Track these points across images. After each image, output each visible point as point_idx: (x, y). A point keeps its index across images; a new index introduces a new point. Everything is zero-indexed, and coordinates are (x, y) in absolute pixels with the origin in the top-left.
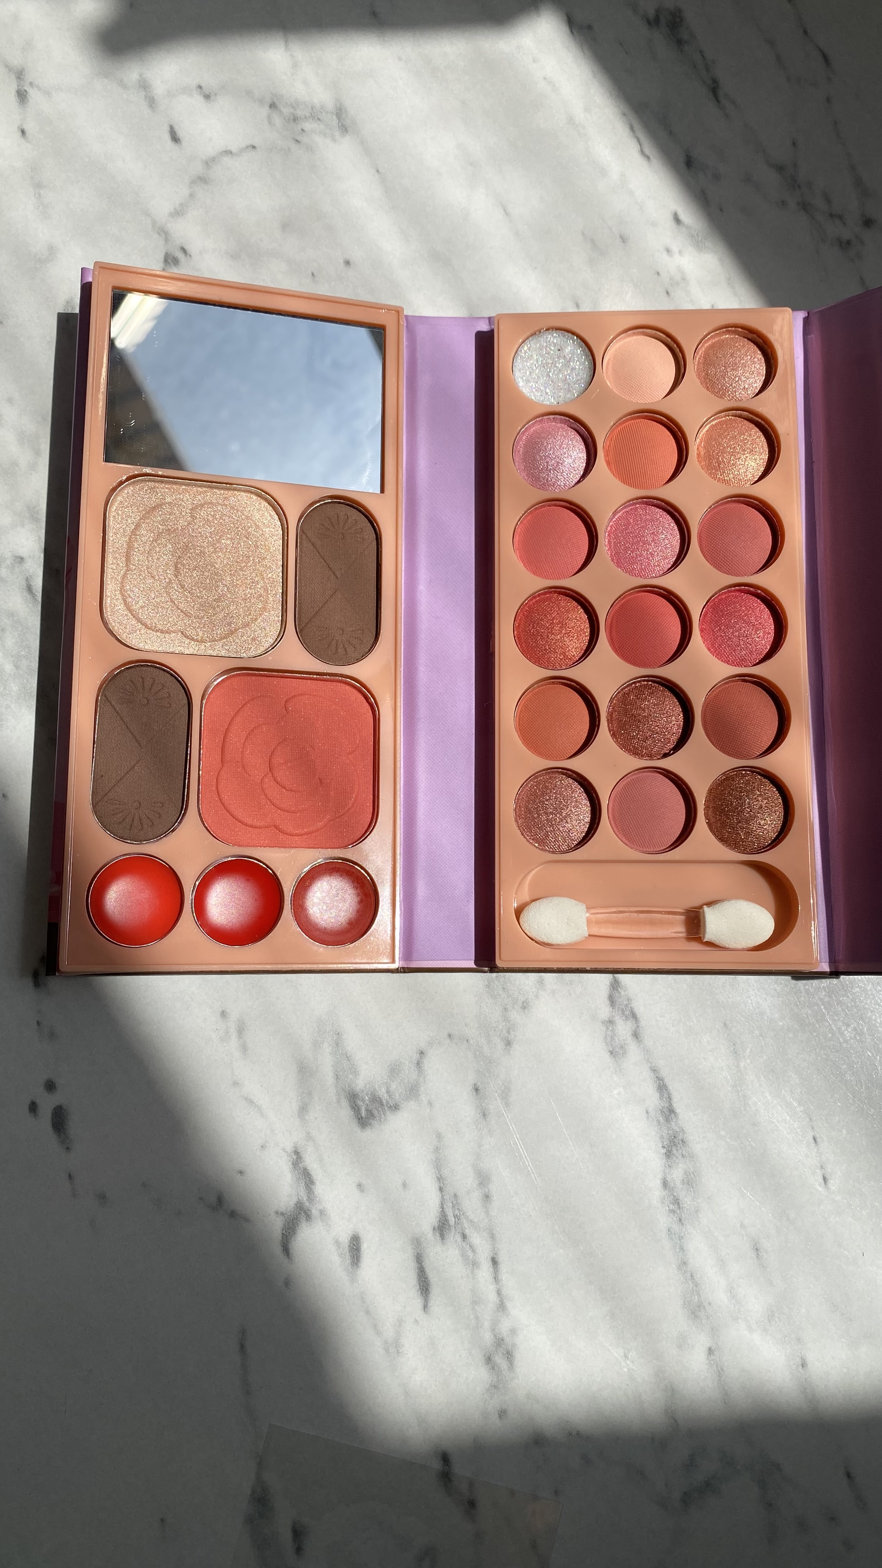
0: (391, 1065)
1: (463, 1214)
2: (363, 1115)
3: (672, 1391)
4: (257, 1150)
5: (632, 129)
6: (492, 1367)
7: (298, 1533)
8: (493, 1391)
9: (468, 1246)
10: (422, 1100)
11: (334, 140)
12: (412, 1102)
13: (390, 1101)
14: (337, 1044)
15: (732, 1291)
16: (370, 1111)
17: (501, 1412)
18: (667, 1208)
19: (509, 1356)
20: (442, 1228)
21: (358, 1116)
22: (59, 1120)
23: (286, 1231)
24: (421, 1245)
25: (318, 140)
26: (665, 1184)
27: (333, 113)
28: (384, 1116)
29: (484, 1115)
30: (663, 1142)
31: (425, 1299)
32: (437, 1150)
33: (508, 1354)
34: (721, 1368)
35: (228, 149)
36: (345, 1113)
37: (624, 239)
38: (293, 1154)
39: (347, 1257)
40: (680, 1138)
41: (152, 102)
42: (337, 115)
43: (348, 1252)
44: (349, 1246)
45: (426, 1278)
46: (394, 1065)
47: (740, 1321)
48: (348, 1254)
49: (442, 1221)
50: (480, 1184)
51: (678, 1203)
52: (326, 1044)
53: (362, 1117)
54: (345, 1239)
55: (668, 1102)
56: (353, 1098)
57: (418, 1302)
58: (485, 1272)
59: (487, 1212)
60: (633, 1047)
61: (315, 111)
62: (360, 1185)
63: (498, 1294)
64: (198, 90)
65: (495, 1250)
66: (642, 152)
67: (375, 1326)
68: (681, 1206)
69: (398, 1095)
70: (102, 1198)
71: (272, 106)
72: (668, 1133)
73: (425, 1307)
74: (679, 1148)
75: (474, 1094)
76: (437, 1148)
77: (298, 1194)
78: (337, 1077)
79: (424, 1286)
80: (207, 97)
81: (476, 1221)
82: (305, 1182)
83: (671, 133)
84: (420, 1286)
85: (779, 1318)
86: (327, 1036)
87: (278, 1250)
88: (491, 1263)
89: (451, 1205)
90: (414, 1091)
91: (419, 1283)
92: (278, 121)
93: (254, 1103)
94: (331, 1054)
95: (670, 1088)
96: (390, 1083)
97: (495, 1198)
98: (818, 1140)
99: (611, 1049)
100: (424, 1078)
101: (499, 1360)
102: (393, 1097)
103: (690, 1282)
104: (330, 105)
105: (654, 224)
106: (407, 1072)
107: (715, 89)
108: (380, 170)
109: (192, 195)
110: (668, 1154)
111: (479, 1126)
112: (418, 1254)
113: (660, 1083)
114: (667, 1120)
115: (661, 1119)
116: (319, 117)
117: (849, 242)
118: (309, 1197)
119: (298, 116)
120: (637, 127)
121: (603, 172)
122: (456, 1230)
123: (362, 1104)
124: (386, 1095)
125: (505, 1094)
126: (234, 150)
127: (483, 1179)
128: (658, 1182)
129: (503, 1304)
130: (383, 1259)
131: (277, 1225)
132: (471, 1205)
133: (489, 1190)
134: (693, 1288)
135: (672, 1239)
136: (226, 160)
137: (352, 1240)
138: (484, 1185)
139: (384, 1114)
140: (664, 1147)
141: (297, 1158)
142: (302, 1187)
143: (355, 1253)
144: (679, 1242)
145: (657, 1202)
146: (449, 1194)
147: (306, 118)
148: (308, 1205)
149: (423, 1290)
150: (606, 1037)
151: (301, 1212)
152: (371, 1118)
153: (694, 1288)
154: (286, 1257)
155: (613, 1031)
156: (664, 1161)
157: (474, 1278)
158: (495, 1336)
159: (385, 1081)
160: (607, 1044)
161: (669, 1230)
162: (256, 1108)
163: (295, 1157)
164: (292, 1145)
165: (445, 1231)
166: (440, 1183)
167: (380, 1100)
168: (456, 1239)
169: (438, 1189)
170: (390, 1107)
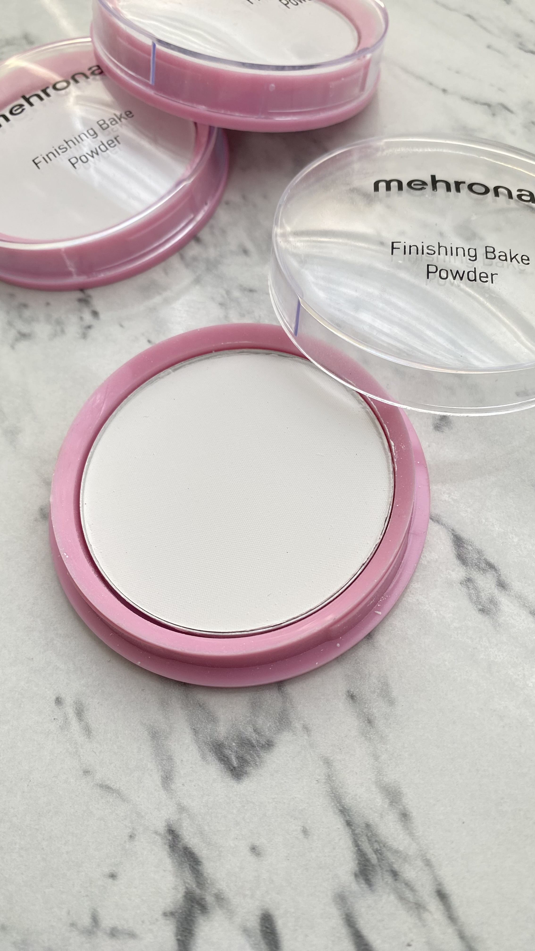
1: (384, 846)
2: (235, 763)
4: (125, 842)
9: (403, 884)
28: (259, 758)
29: (370, 722)
36: (214, 766)
44: (262, 931)
50: (392, 802)
53: (234, 768)
54: (254, 923)
56: (219, 748)
59: (411, 834)
62: (254, 849)
63: (461, 937)
69: (267, 730)
76: (329, 776)
78: (196, 731)
82: (190, 865)
96: (255, 719)
99: (480, 607)
100: (290, 701)
112: (347, 915)
122: (382, 869)
123: (230, 753)
132: (390, 830)
133: (404, 806)
138: (397, 803)
139: (258, 756)
142: (187, 872)
146: (359, 827)
151: (193, 904)
152: (245, 765)
155: (475, 588)
160: (475, 603)
162: (114, 794)
163: (170, 838)
164: (164, 824)
165: (370, 874)
166: (345, 816)
167: (249, 741)
168: (386, 880)
169: (345, 824)
170: (263, 747)
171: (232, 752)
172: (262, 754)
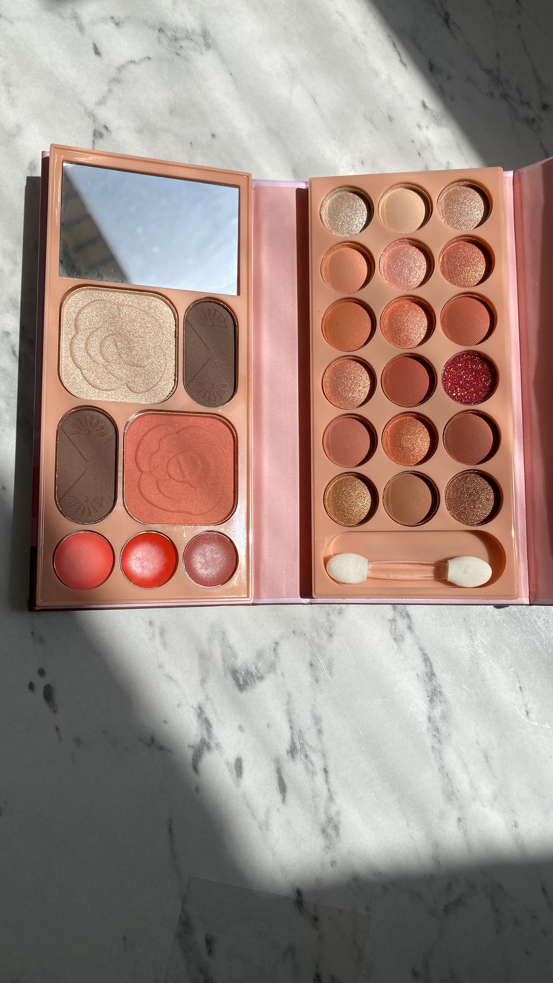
0: (257, 651)
1: (305, 742)
2: (241, 683)
3: (436, 845)
4: (175, 707)
5: (394, 46)
6: (326, 836)
7: (209, 942)
8: (327, 850)
9: (309, 762)
10: (278, 673)
11: (202, 54)
12: (271, 674)
13: (258, 674)
14: (223, 640)
15: (472, 783)
16: (245, 680)
17: (332, 862)
18: (431, 734)
20: (293, 751)
21: (238, 684)
22: (48, 694)
23: (195, 758)
24: (280, 763)
25: (191, 53)
26: (430, 719)
27: (200, 35)
28: (254, 683)
29: (317, 680)
30: (428, 693)
31: (284, 796)
32: (288, 703)
33: (335, 827)
34: (466, 829)
35: (133, 59)
36: (230, 682)
37: (391, 119)
38: (198, 709)
39: (234, 772)
40: (438, 691)
41: (81, 28)
42: (203, 36)
43: (234, 769)
44: (235, 765)
45: (284, 783)
46: (260, 652)
47: (477, 800)
48: (234, 770)
49: (293, 747)
50: (316, 723)
51: (438, 730)
52: (216, 640)
53: (240, 685)
54: (232, 761)
55: (430, 669)
56: (234, 673)
57: (279, 798)
58: (320, 778)
59: (320, 741)
60: (408, 636)
61: (189, 34)
62: (241, 727)
63: (328, 790)
64: (111, 20)
65: (325, 764)
66: (401, 61)
67: (253, 814)
68: (440, 732)
69: (262, 670)
70: (78, 741)
71: (161, 31)
72: (431, 688)
73: (284, 800)
74: (438, 697)
75: (310, 667)
76: (288, 702)
77: (202, 734)
78: (224, 660)
79: (282, 788)
80: (117, 24)
81: (313, 746)
82: (206, 727)
83: (419, 48)
84: (280, 788)
85: (501, 798)
86: (217, 635)
87: (190, 769)
88: (323, 772)
89: (298, 737)
90: (273, 667)
91: (279, 786)
92: (164, 40)
93: (172, 678)
94: (219, 646)
95: (431, 660)
96: (258, 663)
97: (325, 732)
98: (523, 689)
99: (394, 637)
100: (279, 659)
101: (330, 831)
102: (259, 671)
103: (446, 779)
104: (198, 30)
105: (410, 109)
106: (268, 655)
107: (447, 20)
108: (232, 73)
109: (110, 91)
110: (431, 700)
111: (314, 687)
112: (278, 768)
113: (425, 657)
114: (430, 679)
115: (426, 679)
116: (193, 38)
117: (533, 120)
118: (209, 736)
119: (178, 37)
120: (398, 45)
121: (377, 74)
122: (301, 752)
123: (240, 676)
124: (255, 670)
125: (330, 666)
126: (137, 60)
127: (317, 720)
128: (426, 718)
129: (332, 797)
130: (256, 772)
131: (189, 754)
132: (310, 737)
133: (321, 727)
134: (448, 782)
135: (435, 753)
136: (132, 67)
137: (237, 761)
138: (318, 724)
139: (254, 682)
140: (429, 696)
141: (200, 711)
142: (204, 730)
143: (239, 769)
144: (439, 754)
145: (425, 730)
146: (296, 730)
147: (183, 38)
148: (209, 740)
149: (282, 790)
150: (391, 629)
151: (204, 745)
152: (246, 685)
153: (449, 782)
154: (196, 773)
155: (395, 626)
156: (429, 705)
157: (313, 782)
158: (327, 816)
159: (255, 661)
160: (391, 634)
161: (432, 747)
162: (174, 682)
163: (199, 711)
164: (197, 704)
165: (295, 753)
166: (290, 724)
167: (252, 673)
168: (302, 758)
169: (289, 727)
170: (258, 678)
171: (241, 676)
172: (257, 681)
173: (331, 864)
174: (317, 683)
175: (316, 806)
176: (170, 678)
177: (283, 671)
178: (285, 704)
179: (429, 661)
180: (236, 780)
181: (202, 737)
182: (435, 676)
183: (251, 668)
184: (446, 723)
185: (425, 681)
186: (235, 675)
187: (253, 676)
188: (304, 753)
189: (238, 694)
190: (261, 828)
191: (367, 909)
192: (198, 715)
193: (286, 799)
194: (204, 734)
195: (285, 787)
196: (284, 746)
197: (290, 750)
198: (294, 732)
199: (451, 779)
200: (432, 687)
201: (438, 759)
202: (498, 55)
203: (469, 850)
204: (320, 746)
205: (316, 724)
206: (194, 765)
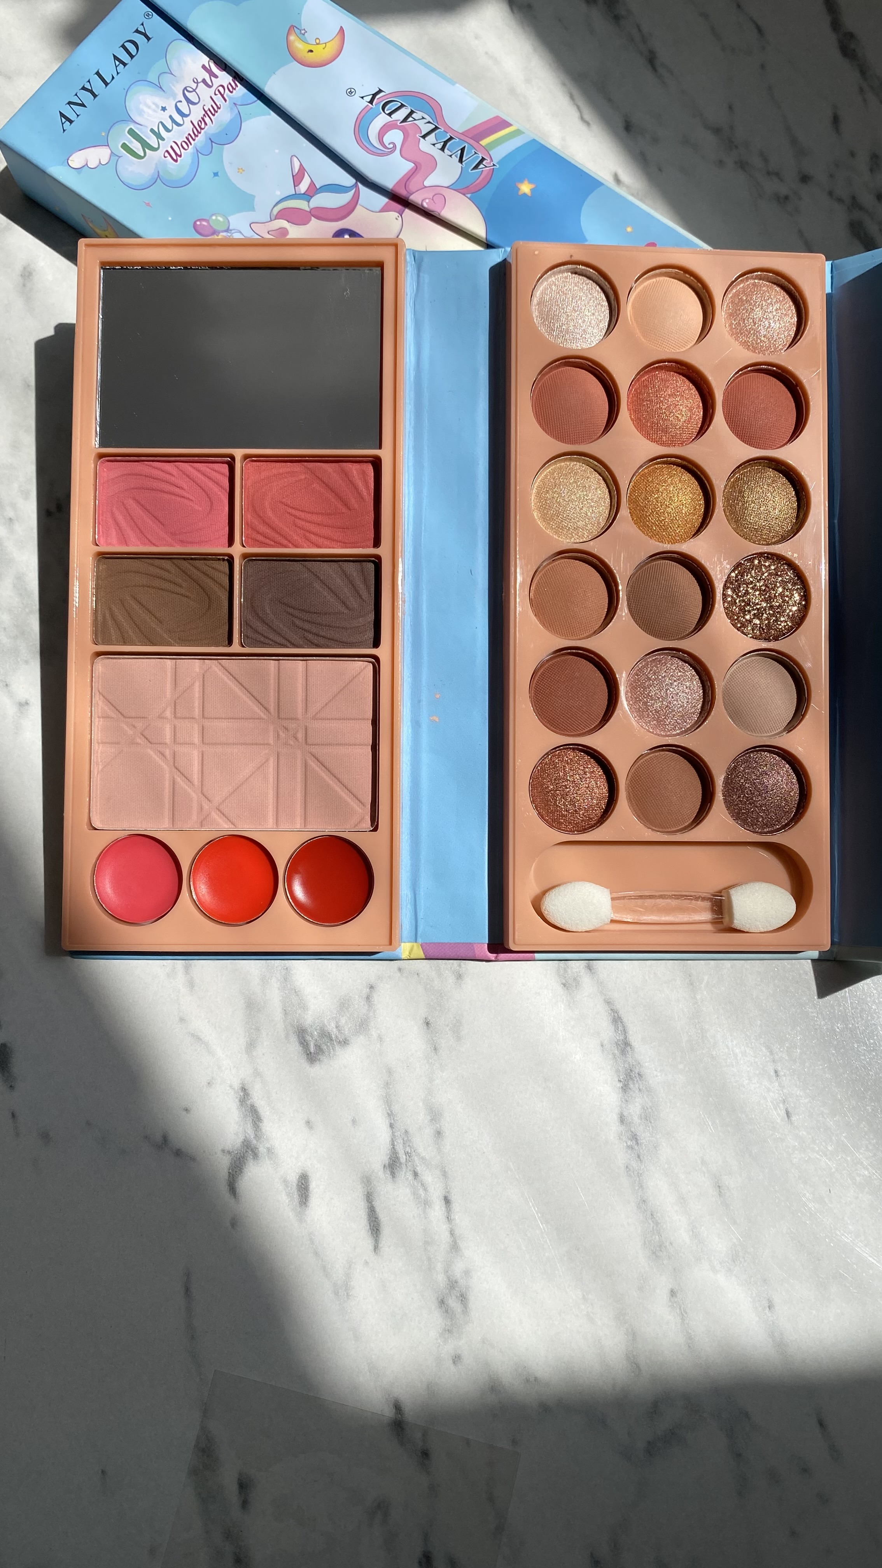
0: (340, 999)
3: (633, 1335)
5: (572, 97)
6: (446, 1311)
7: (244, 1486)
8: (447, 1336)
10: (372, 1035)
13: (339, 1036)
14: (285, 979)
15: (694, 1231)
16: (319, 1047)
17: (456, 1357)
18: (625, 1144)
19: (463, 1299)
20: (393, 1165)
21: (307, 1052)
22: (3, 1058)
23: (233, 1171)
24: (371, 1183)
26: (622, 1119)
30: (619, 1076)
31: (376, 1240)
32: (387, 1085)
33: (462, 1296)
34: (684, 1310)
39: (295, 1196)
40: (637, 1072)
43: (296, 1191)
45: (377, 1217)
46: (344, 1000)
47: (703, 1261)
48: (296, 1193)
49: (393, 1159)
51: (636, 1139)
52: (274, 980)
55: (623, 1035)
57: (367, 1242)
58: (437, 1211)
60: (586, 979)
66: (582, 118)
67: (324, 1268)
68: (639, 1142)
70: (45, 1137)
73: (376, 1248)
74: (635, 1082)
75: (425, 1027)
77: (245, 1132)
79: (375, 1227)
81: (427, 1158)
83: (610, 100)
84: (370, 1226)
85: (744, 1258)
86: (275, 972)
87: (224, 1189)
88: (443, 1202)
89: (402, 1141)
90: (364, 1026)
91: (370, 1223)
93: (201, 1039)
94: (279, 989)
95: (625, 1020)
97: (447, 1134)
98: (780, 1073)
101: (453, 1303)
102: (342, 1032)
103: (650, 1222)
106: (356, 1006)
107: (652, 60)
110: (625, 1088)
113: (615, 1016)
114: (623, 1052)
115: (616, 1052)
117: (786, 198)
118: (256, 1135)
120: (578, 97)
125: (457, 1027)
128: (615, 1117)
129: (456, 1244)
130: (332, 1199)
131: (224, 1163)
134: (653, 1227)
135: (630, 1176)
137: (301, 1179)
140: (620, 1081)
141: (244, 1094)
143: (303, 1193)
144: (638, 1179)
145: (615, 1138)
148: (256, 1142)
153: (655, 1228)
154: (232, 1197)
156: (620, 1095)
157: (426, 1218)
158: (449, 1278)
159: (335, 1016)
161: (627, 1167)
173: (453, 1360)
174: (436, 1054)
175: (429, 1259)
176: (197, 1038)
177: (381, 1032)
178: (382, 1086)
179: (621, 1022)
180: (298, 1211)
181: (246, 1136)
182: (631, 1048)
183: (328, 1027)
184: (650, 1127)
185: (614, 1055)
186: (303, 1037)
187: (331, 1040)
188: (412, 1169)
189: (305, 1068)
190: (336, 1293)
191: (514, 1442)
192: (240, 1101)
193: (380, 1245)
194: (249, 1132)
195: (379, 1225)
196: (378, 1158)
197: (389, 1163)
198: (396, 1134)
199: (659, 1223)
200: (625, 1066)
201: (637, 1188)
202: (730, 108)
203: (689, 1347)
204: (439, 1157)
205: (433, 1121)
206: (230, 1182)
